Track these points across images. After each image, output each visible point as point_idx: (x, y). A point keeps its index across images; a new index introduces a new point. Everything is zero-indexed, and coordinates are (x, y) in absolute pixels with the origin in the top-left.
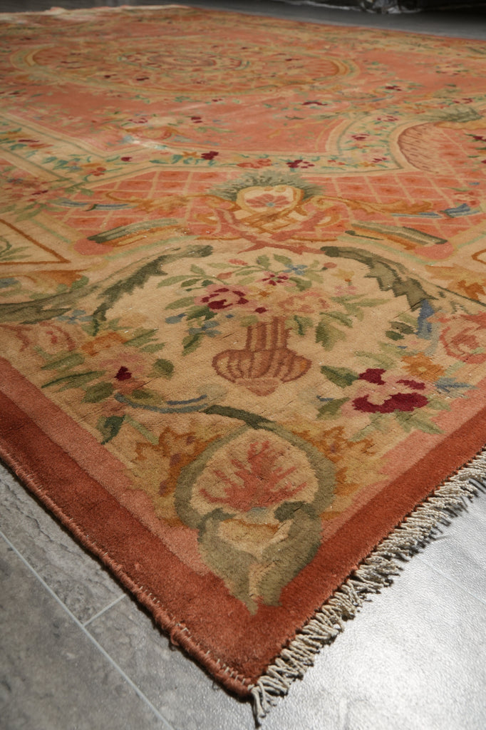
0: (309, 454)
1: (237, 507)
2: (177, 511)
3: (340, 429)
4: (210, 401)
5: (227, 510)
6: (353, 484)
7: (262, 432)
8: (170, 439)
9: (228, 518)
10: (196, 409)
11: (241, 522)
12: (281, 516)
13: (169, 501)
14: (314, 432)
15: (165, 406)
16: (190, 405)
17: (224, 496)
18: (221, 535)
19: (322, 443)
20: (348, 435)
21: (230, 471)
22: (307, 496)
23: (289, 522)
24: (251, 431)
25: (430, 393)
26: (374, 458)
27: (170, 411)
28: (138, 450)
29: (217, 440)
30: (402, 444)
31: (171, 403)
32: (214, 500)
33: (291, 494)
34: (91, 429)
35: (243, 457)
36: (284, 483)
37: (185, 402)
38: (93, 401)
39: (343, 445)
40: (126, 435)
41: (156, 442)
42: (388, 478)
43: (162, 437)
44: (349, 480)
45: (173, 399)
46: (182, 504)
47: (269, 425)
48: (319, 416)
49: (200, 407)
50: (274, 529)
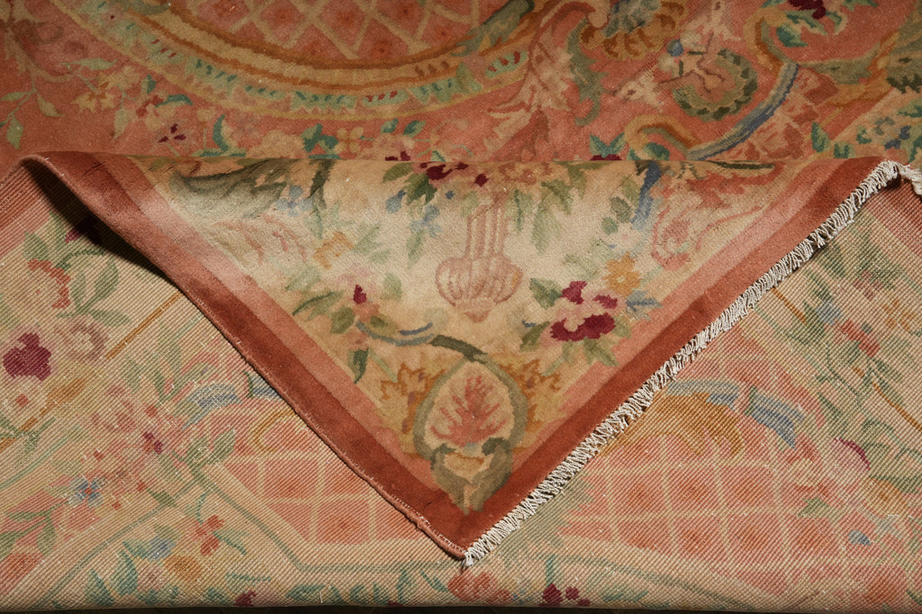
0: (511, 389)
1: (456, 443)
2: (416, 446)
3: (536, 362)
4: (435, 331)
5: (450, 445)
6: (539, 422)
7: (477, 364)
8: (406, 378)
9: (451, 451)
10: (423, 340)
11: (459, 455)
12: (486, 451)
13: (409, 438)
14: (517, 366)
15: (398, 337)
16: (418, 336)
17: (448, 432)
18: (446, 465)
19: (521, 377)
20: (542, 369)
21: (451, 408)
22: (505, 433)
23: (491, 456)
24: (468, 364)
25: (618, 314)
26: (560, 393)
27: (404, 344)
28: (383, 389)
29: (442, 376)
30: (584, 379)
31: (403, 333)
32: (440, 436)
33: (494, 431)
34: (343, 364)
35: (461, 394)
36: (490, 419)
37: (414, 332)
38: (339, 331)
39: (537, 380)
40: (372, 373)
41: (395, 380)
42: (564, 416)
43: (400, 374)
44: (537, 417)
45: (405, 328)
46: (419, 440)
47: (481, 358)
48: (522, 346)
49: (427, 338)
50: (481, 461)
